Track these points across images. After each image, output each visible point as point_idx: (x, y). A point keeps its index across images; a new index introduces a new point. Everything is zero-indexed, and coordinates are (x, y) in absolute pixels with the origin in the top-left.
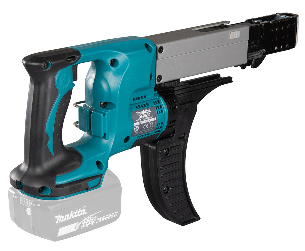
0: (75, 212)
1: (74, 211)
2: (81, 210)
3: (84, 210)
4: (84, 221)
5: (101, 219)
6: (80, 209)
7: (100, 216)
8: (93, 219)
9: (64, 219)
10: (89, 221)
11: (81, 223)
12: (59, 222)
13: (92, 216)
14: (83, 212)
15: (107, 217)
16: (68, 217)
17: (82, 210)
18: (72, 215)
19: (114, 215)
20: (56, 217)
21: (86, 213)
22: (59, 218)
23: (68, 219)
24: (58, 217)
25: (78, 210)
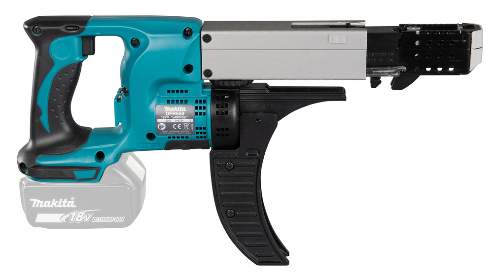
0: (59, 201)
1: (58, 199)
2: (68, 200)
3: (73, 202)
4: (73, 214)
5: (98, 219)
6: (66, 200)
7: (96, 214)
8: (86, 216)
9: (43, 205)
10: (80, 216)
11: (68, 216)
12: (37, 206)
13: (84, 211)
14: (71, 204)
15: (108, 219)
16: (47, 204)
17: (69, 202)
18: (54, 203)
19: (121, 219)
20: (31, 200)
21: (75, 206)
22: (37, 202)
23: (49, 206)
24: (35, 200)
25: (63, 200)
